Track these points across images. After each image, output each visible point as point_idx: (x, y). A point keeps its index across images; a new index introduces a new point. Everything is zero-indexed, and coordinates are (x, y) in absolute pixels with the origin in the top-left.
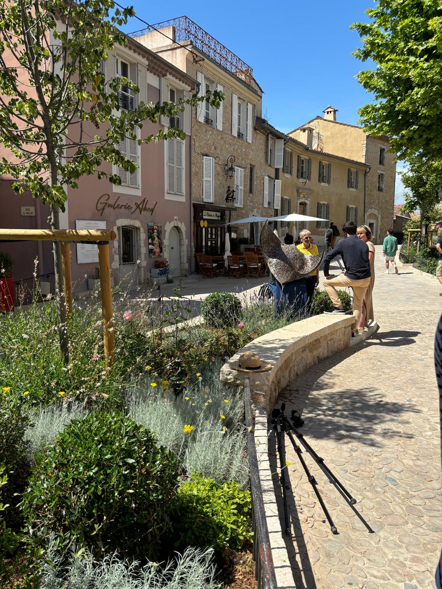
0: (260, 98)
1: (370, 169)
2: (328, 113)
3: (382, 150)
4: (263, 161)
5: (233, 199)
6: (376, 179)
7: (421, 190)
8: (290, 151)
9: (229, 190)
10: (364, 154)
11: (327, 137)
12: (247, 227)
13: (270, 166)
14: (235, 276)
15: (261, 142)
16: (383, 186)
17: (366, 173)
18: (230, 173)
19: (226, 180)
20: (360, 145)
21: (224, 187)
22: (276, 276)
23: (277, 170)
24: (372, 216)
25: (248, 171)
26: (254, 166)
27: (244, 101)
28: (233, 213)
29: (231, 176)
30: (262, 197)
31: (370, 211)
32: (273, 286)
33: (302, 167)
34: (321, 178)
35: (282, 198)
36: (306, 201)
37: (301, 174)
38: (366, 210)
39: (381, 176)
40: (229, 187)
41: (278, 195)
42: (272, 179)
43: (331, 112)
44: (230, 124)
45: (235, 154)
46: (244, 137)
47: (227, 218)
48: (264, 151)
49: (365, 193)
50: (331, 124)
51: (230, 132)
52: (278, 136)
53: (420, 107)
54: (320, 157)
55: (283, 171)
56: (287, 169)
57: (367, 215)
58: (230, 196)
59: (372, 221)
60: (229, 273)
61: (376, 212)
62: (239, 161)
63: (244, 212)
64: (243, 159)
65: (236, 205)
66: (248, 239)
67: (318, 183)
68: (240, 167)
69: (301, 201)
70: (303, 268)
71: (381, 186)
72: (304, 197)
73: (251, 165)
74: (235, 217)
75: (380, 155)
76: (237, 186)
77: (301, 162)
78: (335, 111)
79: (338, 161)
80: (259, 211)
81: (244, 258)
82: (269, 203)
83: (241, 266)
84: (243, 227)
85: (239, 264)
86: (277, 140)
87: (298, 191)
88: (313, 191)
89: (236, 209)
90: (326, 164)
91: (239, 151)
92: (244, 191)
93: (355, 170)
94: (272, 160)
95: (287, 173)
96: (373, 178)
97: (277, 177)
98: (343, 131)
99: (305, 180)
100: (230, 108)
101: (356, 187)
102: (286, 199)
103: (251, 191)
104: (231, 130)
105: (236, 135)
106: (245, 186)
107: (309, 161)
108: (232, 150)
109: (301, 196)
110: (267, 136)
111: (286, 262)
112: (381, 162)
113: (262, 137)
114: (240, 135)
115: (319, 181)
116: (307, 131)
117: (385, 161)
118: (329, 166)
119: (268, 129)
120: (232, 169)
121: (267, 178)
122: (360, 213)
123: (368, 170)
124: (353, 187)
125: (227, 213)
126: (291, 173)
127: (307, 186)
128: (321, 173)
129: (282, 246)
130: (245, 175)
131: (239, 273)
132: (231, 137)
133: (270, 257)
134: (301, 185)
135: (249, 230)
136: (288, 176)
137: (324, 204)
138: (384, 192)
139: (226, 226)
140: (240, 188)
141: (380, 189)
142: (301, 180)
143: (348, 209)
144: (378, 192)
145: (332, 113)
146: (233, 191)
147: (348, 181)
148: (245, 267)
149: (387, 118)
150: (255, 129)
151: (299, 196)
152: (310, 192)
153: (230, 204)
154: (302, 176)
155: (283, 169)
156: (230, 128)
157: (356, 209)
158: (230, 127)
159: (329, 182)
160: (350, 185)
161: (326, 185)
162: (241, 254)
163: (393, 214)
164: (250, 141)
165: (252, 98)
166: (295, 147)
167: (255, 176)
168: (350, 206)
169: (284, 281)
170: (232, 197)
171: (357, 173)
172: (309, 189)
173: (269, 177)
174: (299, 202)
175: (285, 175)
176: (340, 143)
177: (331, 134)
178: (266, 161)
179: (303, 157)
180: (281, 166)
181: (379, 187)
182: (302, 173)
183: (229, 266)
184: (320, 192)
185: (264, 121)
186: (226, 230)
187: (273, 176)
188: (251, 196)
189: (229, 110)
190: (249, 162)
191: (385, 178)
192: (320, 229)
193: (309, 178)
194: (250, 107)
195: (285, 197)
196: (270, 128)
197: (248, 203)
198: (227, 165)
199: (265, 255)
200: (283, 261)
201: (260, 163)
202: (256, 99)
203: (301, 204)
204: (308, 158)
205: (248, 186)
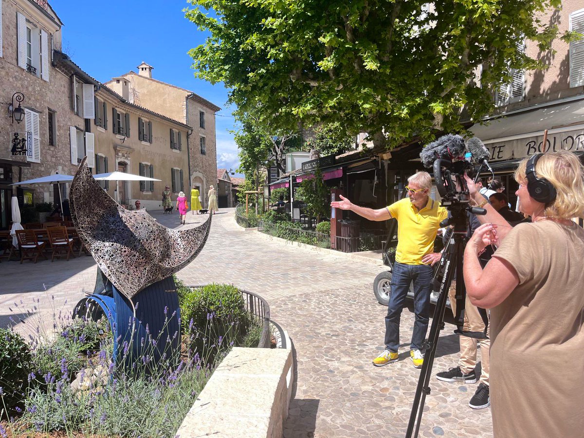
0: (58, 28)
1: (192, 131)
2: (143, 69)
3: (202, 114)
4: (67, 107)
5: (24, 151)
6: (198, 142)
7: (256, 149)
8: (103, 101)
9: (16, 138)
10: (185, 115)
11: (144, 94)
12: (48, 189)
13: (77, 114)
14: (31, 260)
15: (63, 83)
16: (205, 149)
17: (188, 136)
18: (17, 115)
19: (11, 125)
20: (180, 106)
21: (8, 134)
22: (113, 279)
23: (87, 121)
24: (198, 179)
25: (46, 117)
26: (54, 112)
27: (36, 26)
28: (25, 170)
29: (19, 121)
30: (68, 151)
31: (195, 175)
32: (106, 299)
33: (119, 122)
34: (142, 137)
35: (96, 155)
36: (126, 161)
37: (117, 130)
38: (191, 173)
39: (203, 140)
40: (16, 135)
41: (91, 152)
42: (82, 131)
43: (146, 68)
44: (15, 50)
45: (24, 91)
46: (38, 72)
47: (16, 176)
48: (67, 94)
49: (189, 155)
50: (148, 81)
51: (14, 62)
52: (85, 80)
53: (269, 47)
54: (139, 113)
55: (95, 124)
56: (100, 121)
57: (192, 178)
58: (19, 146)
59: (198, 184)
60: (20, 256)
61: (200, 175)
62: (31, 102)
63: (43, 169)
64: (37, 100)
65: (29, 159)
66: (50, 204)
67: (139, 141)
68: (32, 110)
69: (119, 160)
70: (168, 256)
71: (203, 149)
72: (123, 156)
73: (49, 109)
74: (29, 175)
75: (200, 118)
76: (30, 133)
77: (116, 116)
78: (150, 69)
79: (158, 119)
80: (66, 169)
81: (44, 233)
82: (79, 160)
83: (40, 243)
84: (42, 190)
85: (35, 241)
86: (84, 85)
87: (115, 148)
88: (133, 150)
89: (29, 164)
90: (146, 122)
91: (30, 89)
92: (42, 142)
93: (177, 131)
94: (80, 108)
95: (100, 126)
96: (195, 141)
97: (88, 129)
98: (161, 89)
99: (123, 137)
100: (15, 30)
101: (180, 149)
102: (101, 157)
103: (52, 142)
104: (17, 60)
105: (25, 67)
106: (42, 135)
107: (126, 116)
108: (19, 85)
109: (120, 154)
110: (70, 77)
111: (134, 248)
112: (202, 126)
113: (64, 78)
114: (31, 69)
115: (139, 139)
116: (121, 82)
117: (206, 125)
118: (150, 124)
119: (72, 68)
120: (19, 110)
121: (73, 131)
122: (186, 175)
123: (190, 132)
124: (176, 149)
125: (15, 169)
126: (105, 127)
127: (125, 144)
128: (141, 131)
129: (120, 213)
130: (41, 122)
131: (37, 254)
132: (17, 69)
133: (96, 237)
134: (119, 142)
135: (52, 194)
136: (100, 129)
137: (147, 165)
138: (207, 155)
139: (14, 187)
140: (34, 137)
141: (203, 153)
142: (118, 136)
143: (173, 171)
144: (201, 155)
145: (148, 70)
146: (24, 140)
147: (171, 142)
148: (48, 244)
149: (224, 62)
150: (53, 65)
151: (118, 155)
152: (130, 150)
153: (19, 158)
154: (119, 133)
155: (95, 120)
156: (15, 56)
157: (181, 172)
158: (15, 54)
159: (150, 141)
160: (173, 146)
161: (148, 144)
162: (41, 226)
163: (216, 177)
164: (46, 78)
165: (47, 25)
166: (109, 98)
167: (57, 124)
168: (175, 168)
169: (136, 290)
170: (22, 148)
171: (179, 134)
172: (129, 148)
173: (77, 128)
174: (118, 161)
175: (98, 129)
176: (158, 102)
177: (147, 92)
178: (72, 108)
179: (119, 110)
180: (92, 117)
181: (202, 150)
182: (119, 128)
183: (20, 244)
184: (142, 151)
185: (65, 57)
186: (14, 192)
187: (82, 127)
188: (52, 149)
189: (12, 31)
190: (46, 105)
191: (207, 142)
192: (144, 193)
193: (127, 135)
194: (45, 36)
195: (100, 154)
196: (74, 66)
197: (49, 158)
198: (11, 104)
199: (85, 235)
200: (126, 245)
201: (63, 109)
202: (54, 27)
203: (120, 164)
204: (124, 112)
205: (47, 136)
